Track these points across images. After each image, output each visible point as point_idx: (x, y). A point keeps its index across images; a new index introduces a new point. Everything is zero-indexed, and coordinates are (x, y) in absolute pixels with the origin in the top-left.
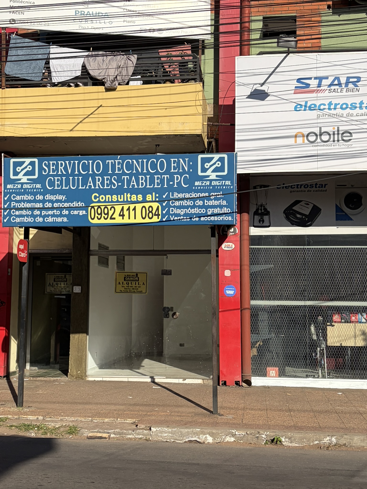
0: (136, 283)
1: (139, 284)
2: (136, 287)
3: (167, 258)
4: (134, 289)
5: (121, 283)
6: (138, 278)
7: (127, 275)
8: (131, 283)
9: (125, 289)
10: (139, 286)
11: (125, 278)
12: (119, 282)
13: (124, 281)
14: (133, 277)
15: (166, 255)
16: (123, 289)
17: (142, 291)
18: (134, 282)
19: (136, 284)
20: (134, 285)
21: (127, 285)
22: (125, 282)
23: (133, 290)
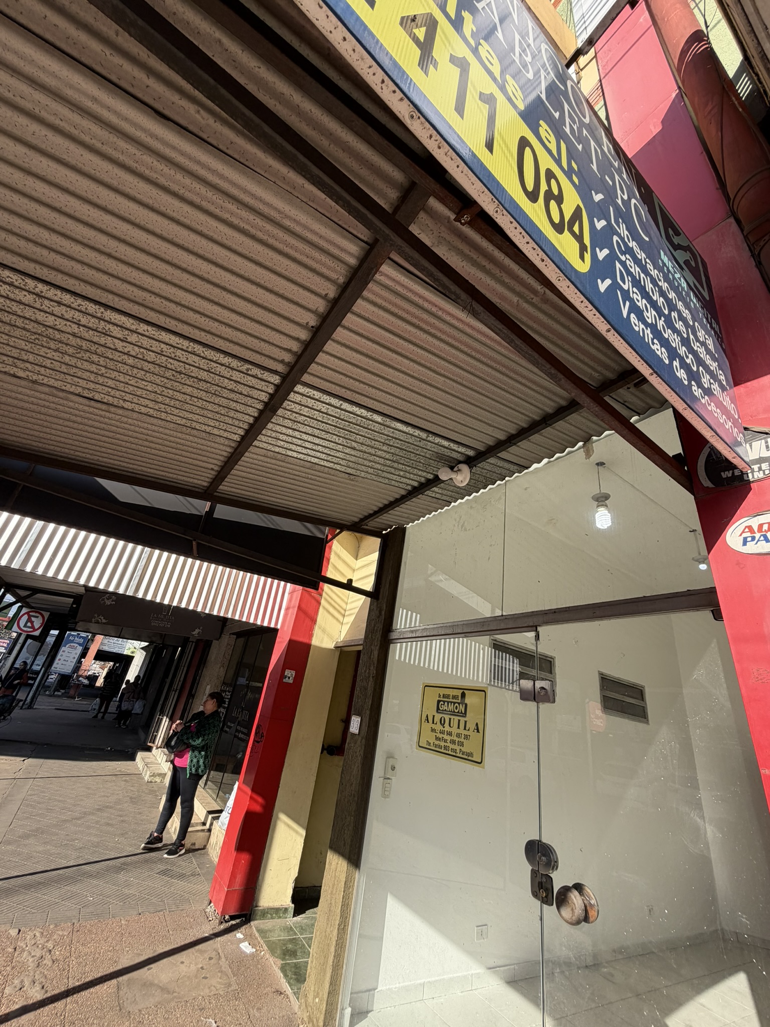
0: (459, 720)
1: (465, 729)
2: (458, 735)
3: (537, 637)
4: (453, 742)
5: (430, 720)
6: (466, 705)
7: (444, 696)
8: (450, 719)
9: (437, 739)
10: (466, 732)
11: (439, 701)
12: (427, 716)
13: (437, 712)
14: (455, 703)
15: (534, 628)
16: (432, 740)
17: (471, 754)
18: (457, 718)
19: (459, 728)
20: (455, 730)
21: (442, 729)
22: (438, 717)
23: (452, 746)
